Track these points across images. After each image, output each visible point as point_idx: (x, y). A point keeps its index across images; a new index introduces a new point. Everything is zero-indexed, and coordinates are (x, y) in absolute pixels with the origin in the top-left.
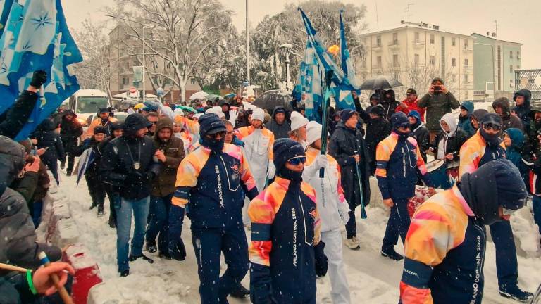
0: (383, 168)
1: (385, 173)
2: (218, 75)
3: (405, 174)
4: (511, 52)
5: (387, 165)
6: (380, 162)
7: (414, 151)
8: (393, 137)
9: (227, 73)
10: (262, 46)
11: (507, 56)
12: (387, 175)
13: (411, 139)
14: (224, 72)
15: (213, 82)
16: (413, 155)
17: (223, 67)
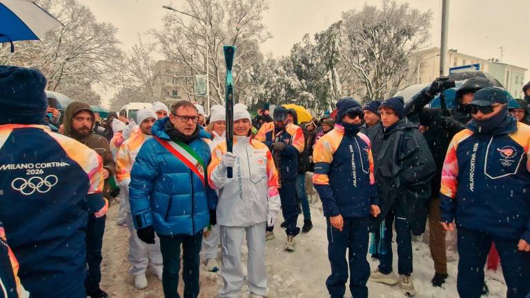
0: (323, 173)
1: (328, 180)
2: (261, 95)
3: (355, 182)
4: (517, 77)
5: (330, 169)
6: (319, 164)
7: (367, 150)
8: (338, 132)
9: (269, 93)
10: (300, 67)
11: (514, 81)
12: (329, 182)
13: (361, 135)
14: (267, 92)
15: (256, 103)
16: (365, 155)
17: (265, 87)
